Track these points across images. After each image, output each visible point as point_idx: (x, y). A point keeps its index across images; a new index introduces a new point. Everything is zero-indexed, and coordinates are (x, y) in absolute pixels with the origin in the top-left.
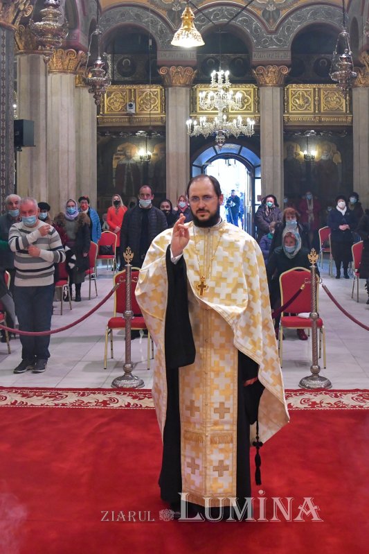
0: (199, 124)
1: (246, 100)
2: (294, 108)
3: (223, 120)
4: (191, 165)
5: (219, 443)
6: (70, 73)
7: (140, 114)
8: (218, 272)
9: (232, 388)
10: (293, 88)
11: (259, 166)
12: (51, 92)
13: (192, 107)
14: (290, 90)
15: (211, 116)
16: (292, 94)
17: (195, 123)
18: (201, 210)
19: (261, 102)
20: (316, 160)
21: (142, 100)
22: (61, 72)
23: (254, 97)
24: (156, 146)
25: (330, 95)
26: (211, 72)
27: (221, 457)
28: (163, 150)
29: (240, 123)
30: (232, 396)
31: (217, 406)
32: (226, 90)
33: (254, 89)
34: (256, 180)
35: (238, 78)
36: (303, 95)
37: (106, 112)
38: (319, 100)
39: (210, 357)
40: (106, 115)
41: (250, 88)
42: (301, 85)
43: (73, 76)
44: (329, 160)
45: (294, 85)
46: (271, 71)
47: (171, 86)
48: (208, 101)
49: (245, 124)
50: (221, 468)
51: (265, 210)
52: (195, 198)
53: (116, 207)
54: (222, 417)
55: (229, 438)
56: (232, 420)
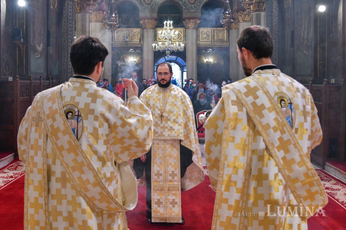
0: (158, 45)
1: (180, 35)
2: (202, 39)
3: (169, 43)
4: (154, 65)
5: (172, 191)
6: (100, 22)
7: (132, 41)
8: (169, 109)
9: (177, 164)
10: (201, 30)
11: (186, 66)
12: (91, 31)
13: (155, 38)
14: (200, 30)
15: (163, 42)
16: (201, 32)
17: (156, 45)
18: (163, 80)
19: (187, 36)
20: (212, 63)
21: (132, 35)
22: (95, 22)
23: (184, 34)
24: (138, 56)
25: (219, 33)
26: (164, 21)
27: (174, 197)
28: (142, 58)
29: (177, 45)
30: (177, 168)
31: (171, 173)
32: (171, 30)
33: (184, 30)
34: (184, 72)
35: (176, 25)
36: (206, 33)
37: (116, 40)
38: (214, 35)
39: (167, 149)
40: (116, 42)
41: (182, 29)
42: (206, 28)
43: (101, 24)
44: (218, 63)
45: (202, 28)
46: (192, 22)
47: (145, 29)
48: (163, 35)
49: (179, 45)
50: (174, 203)
51: (189, 85)
52: (160, 73)
53: (120, 84)
54: (173, 178)
55: (177, 189)
56: (178, 180)
